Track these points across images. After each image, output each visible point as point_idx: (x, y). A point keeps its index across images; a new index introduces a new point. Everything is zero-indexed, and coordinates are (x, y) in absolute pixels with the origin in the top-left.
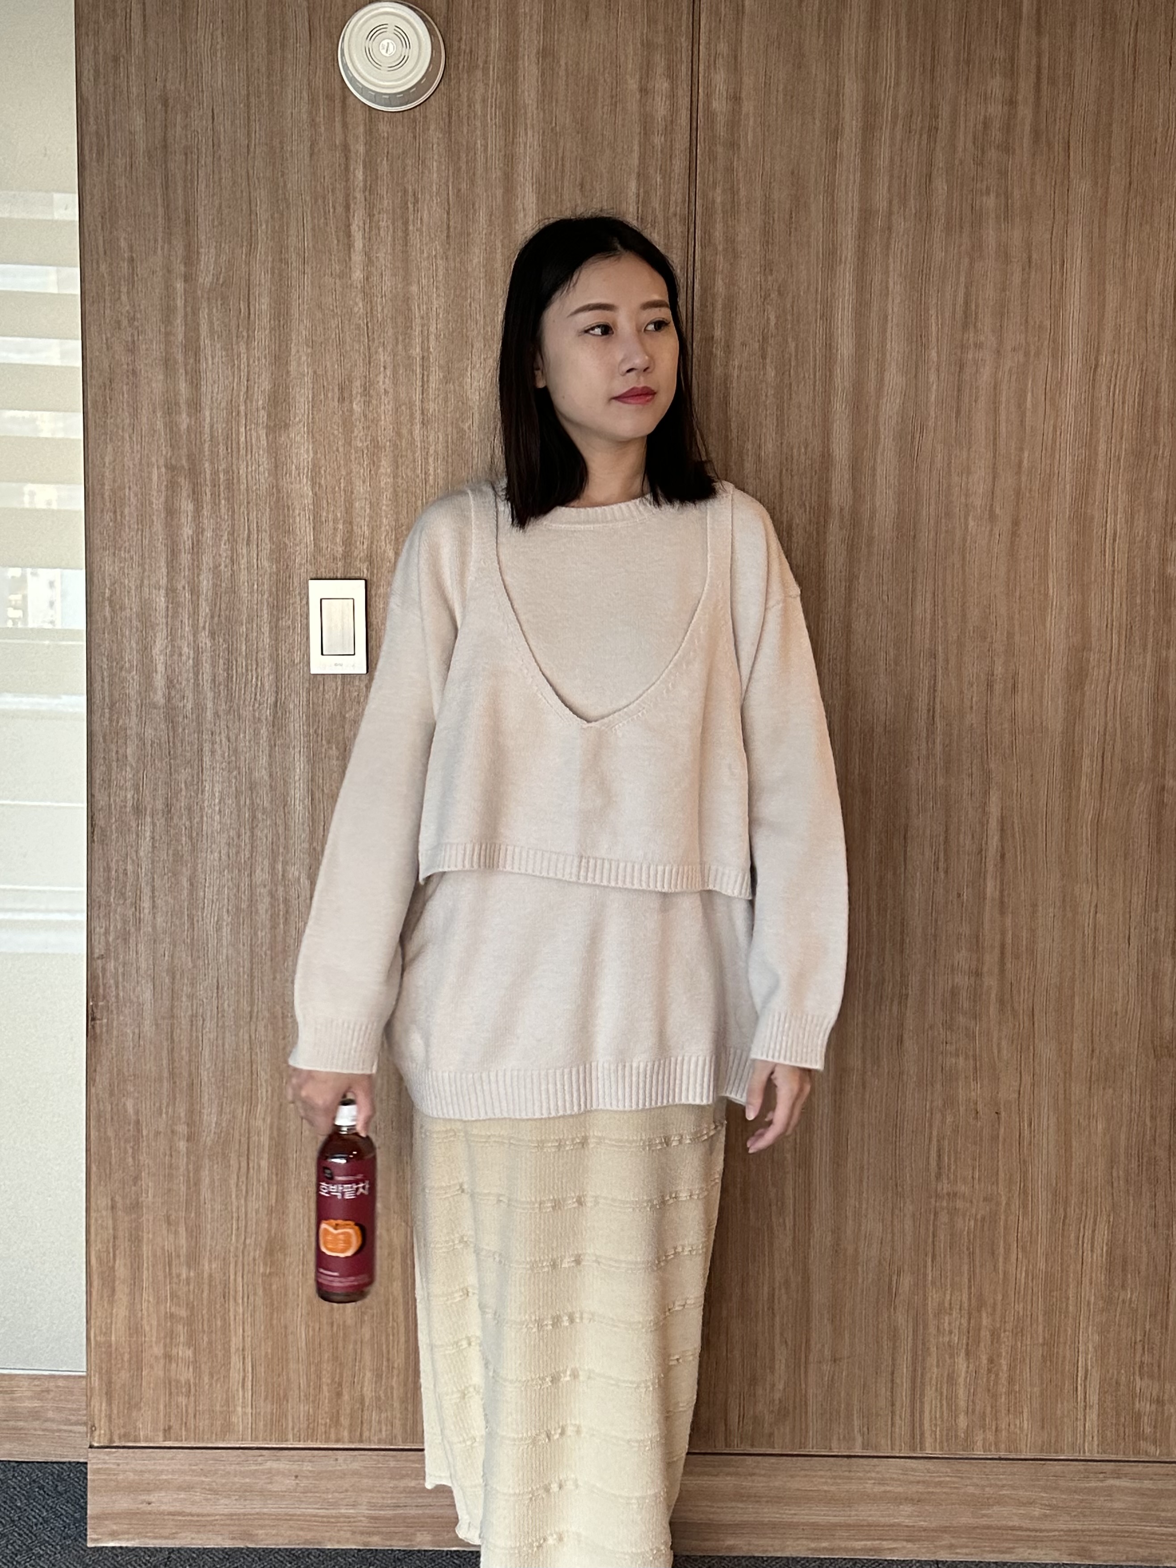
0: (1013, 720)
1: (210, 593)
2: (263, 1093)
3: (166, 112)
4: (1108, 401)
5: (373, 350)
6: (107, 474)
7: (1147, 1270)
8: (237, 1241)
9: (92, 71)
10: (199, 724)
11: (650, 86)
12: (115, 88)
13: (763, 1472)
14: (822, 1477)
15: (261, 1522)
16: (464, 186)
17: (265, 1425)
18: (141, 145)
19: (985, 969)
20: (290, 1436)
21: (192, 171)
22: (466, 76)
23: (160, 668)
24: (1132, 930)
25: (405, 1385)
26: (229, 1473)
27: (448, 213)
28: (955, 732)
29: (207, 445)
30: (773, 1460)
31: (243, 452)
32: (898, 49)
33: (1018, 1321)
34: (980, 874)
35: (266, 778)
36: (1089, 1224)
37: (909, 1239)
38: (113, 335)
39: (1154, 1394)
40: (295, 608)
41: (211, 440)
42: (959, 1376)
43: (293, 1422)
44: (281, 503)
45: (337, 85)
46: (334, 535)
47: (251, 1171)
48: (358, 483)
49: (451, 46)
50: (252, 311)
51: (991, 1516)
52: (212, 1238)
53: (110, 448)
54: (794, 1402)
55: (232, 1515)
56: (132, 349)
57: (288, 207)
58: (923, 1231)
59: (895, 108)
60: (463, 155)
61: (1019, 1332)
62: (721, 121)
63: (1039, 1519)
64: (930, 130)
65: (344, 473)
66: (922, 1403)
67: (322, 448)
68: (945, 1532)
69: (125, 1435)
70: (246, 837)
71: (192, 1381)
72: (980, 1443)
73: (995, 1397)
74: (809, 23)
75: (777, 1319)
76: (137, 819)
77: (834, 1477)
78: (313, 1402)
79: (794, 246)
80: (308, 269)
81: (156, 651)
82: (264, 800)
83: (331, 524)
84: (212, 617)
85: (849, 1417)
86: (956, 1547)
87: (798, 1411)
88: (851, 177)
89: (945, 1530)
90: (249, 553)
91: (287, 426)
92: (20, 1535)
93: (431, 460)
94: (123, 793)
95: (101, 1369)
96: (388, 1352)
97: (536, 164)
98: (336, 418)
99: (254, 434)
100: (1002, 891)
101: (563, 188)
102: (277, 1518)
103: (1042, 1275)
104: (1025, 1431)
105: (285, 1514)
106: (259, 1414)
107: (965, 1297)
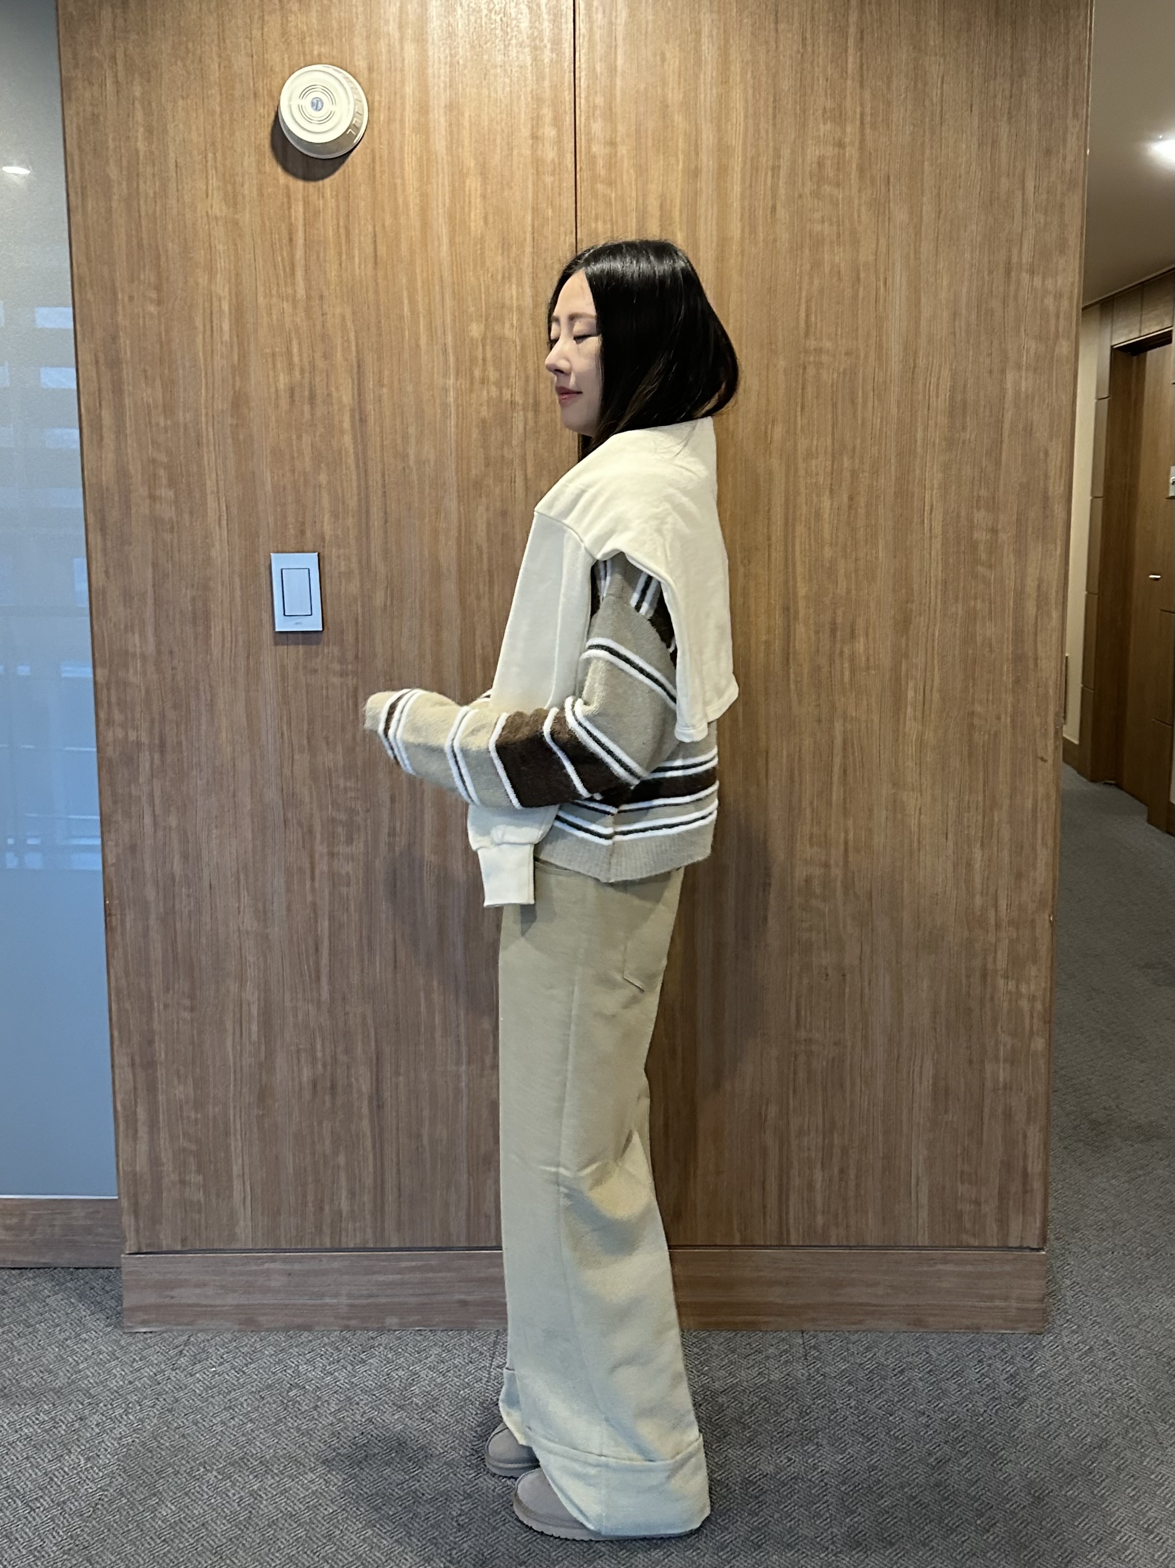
0: (852, 660)
2: (251, 972)
3: (138, 164)
4: (924, 397)
7: (965, 1097)
9: (75, 132)
11: (540, 134)
15: (262, 1311)
16: (387, 221)
17: (263, 1235)
19: (833, 861)
20: (283, 1243)
22: (386, 128)
24: (949, 827)
25: (375, 1201)
26: (235, 1273)
27: (375, 244)
29: (181, 442)
31: (212, 447)
32: (746, 101)
33: (863, 1140)
34: (828, 786)
36: (918, 1062)
37: (774, 1076)
39: (973, 1197)
40: (260, 577)
42: (816, 1183)
43: (285, 1232)
47: (244, 1035)
51: (845, 1296)
52: (214, 1088)
55: (238, 1306)
58: (786, 1070)
59: (744, 150)
61: (863, 1148)
62: (600, 163)
63: (883, 1297)
64: (774, 169)
66: (788, 1207)
68: (808, 1306)
69: (150, 1243)
71: (203, 1201)
72: (834, 1235)
73: (845, 1199)
77: (718, 1265)
78: (301, 1215)
84: (192, 585)
85: (730, 1218)
86: (816, 1318)
88: (710, 209)
90: (220, 531)
94: (125, 731)
95: (129, 1193)
96: (360, 1176)
97: (447, 201)
100: (845, 799)
101: (470, 220)
102: (275, 1307)
103: (881, 1103)
104: (870, 1227)
105: (281, 1304)
106: (258, 1225)
107: (820, 1121)
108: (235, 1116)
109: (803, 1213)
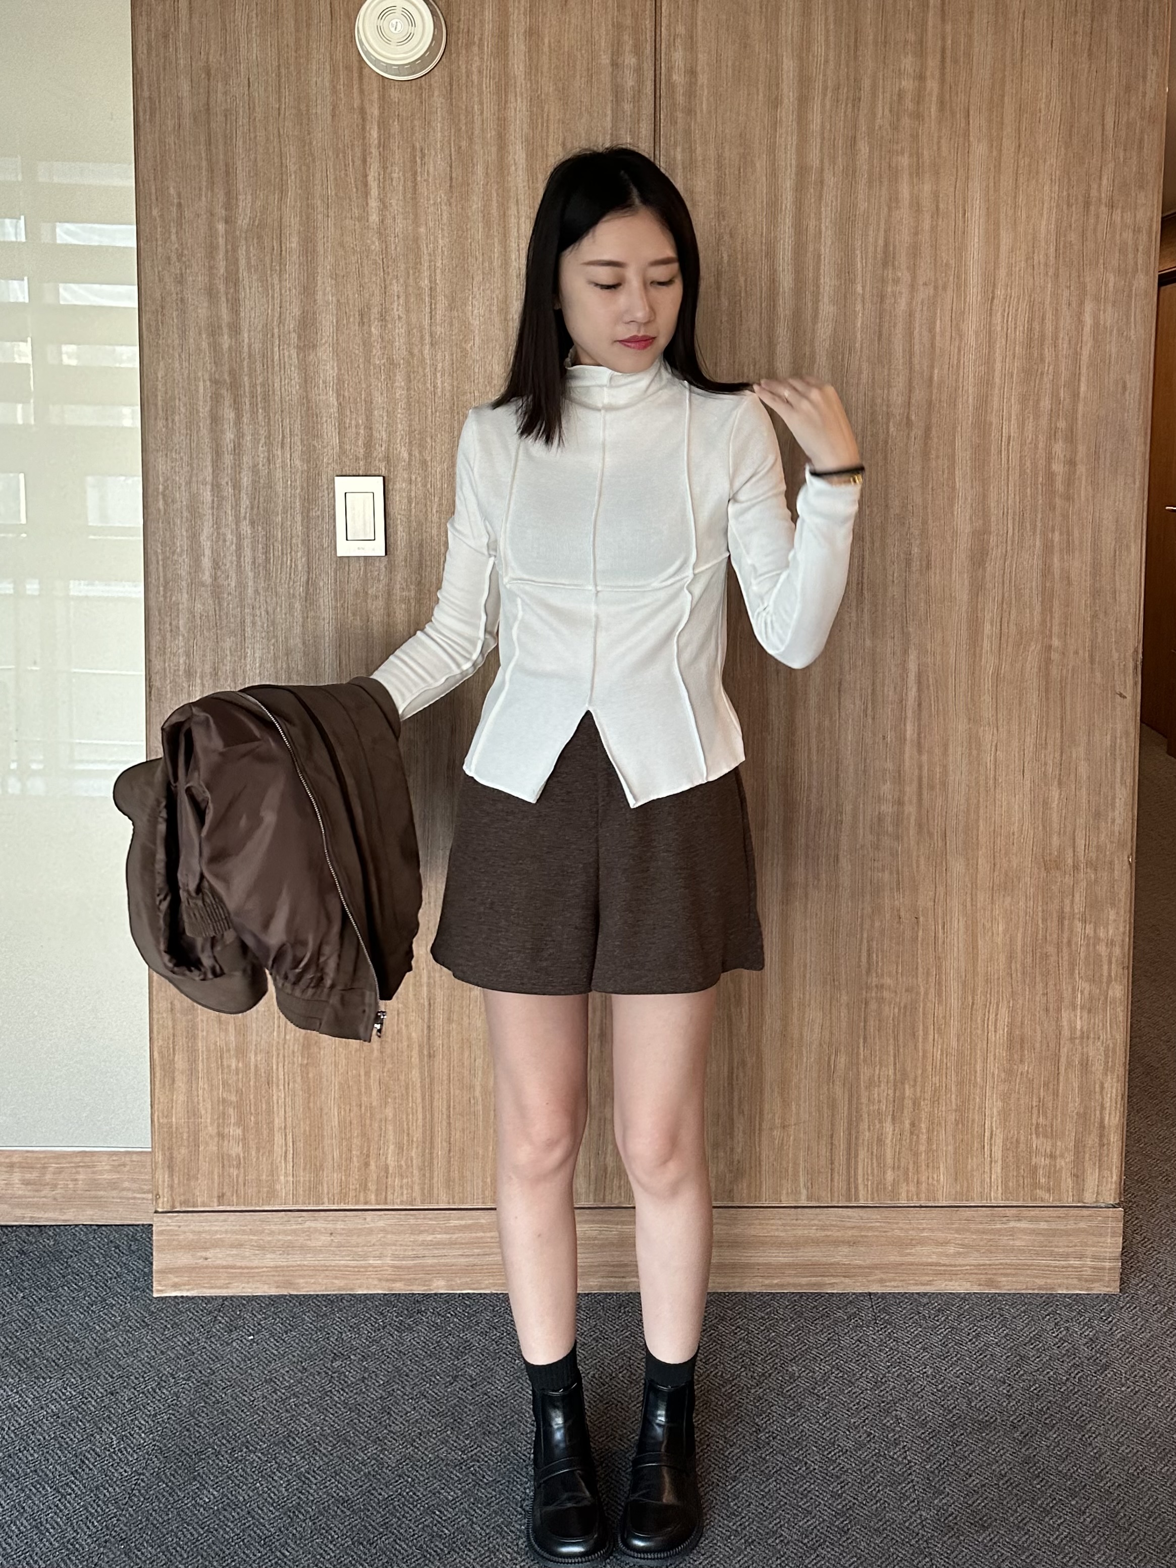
0: (928, 591)
1: (250, 489)
3: (209, 80)
4: (1002, 327)
5: (388, 282)
6: (160, 387)
7: (1041, 1046)
9: (145, 46)
10: (242, 600)
11: (620, 61)
12: (165, 58)
14: (772, 1225)
15: (301, 1273)
16: (464, 144)
17: (304, 1191)
18: (187, 108)
19: (906, 798)
20: (326, 1200)
21: (231, 130)
22: (464, 52)
23: (208, 552)
24: (1026, 765)
25: (423, 1155)
26: (273, 1232)
27: (451, 167)
28: (880, 601)
29: (245, 363)
30: (733, 1211)
31: (277, 368)
32: (827, 31)
33: (935, 1091)
34: (902, 719)
35: (300, 645)
36: (993, 1010)
37: (844, 1024)
38: (163, 269)
39: (1048, 1150)
40: (323, 502)
41: (249, 357)
42: (886, 1138)
43: (328, 1188)
44: (310, 412)
45: (355, 58)
46: (357, 439)
48: (376, 394)
49: (452, 25)
50: (284, 248)
51: (914, 1255)
52: (257, 1035)
53: (161, 363)
54: (750, 1162)
55: (276, 1267)
56: (180, 280)
57: (314, 161)
58: (856, 1018)
59: (825, 81)
60: (463, 117)
61: (935, 1101)
62: (680, 90)
63: (953, 1256)
64: (854, 100)
65: (364, 386)
66: (856, 1162)
67: (345, 365)
68: (877, 1268)
69: (184, 1202)
71: (242, 1155)
72: (904, 1195)
73: (916, 1154)
74: (753, 9)
75: (736, 1094)
76: (188, 681)
77: (783, 1225)
78: (345, 1171)
79: (742, 196)
80: (331, 214)
81: (203, 537)
83: (354, 429)
84: (252, 508)
85: (796, 1174)
86: (885, 1281)
87: (753, 1169)
88: (790, 139)
89: (875, 1267)
90: (283, 454)
91: (314, 346)
92: (97, 1288)
93: (439, 375)
94: (176, 659)
95: (164, 1146)
96: (408, 1129)
97: (525, 126)
98: (358, 340)
99: (287, 354)
100: (919, 734)
101: (548, 145)
102: (315, 1269)
103: (954, 1052)
104: (942, 1183)
105: (322, 1266)
106: (299, 1182)
107: (891, 1072)
108: (278, 1065)
109: (873, 1169)
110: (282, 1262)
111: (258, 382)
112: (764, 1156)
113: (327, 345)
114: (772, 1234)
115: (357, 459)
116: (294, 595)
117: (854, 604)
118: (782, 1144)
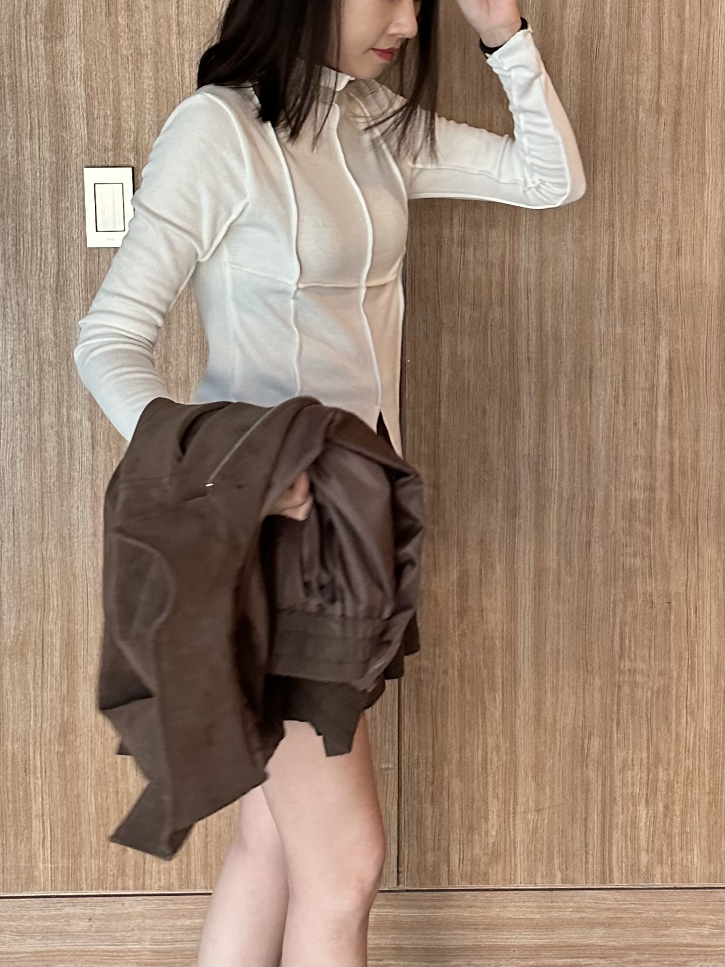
0: (678, 278)
2: (54, 602)
8: (35, 725)
13: (480, 904)
17: (62, 878)
19: (658, 485)
20: (84, 886)
26: (33, 918)
28: (631, 289)
30: (488, 894)
31: (24, 60)
33: (688, 774)
34: (653, 406)
35: (51, 336)
37: (598, 708)
40: (73, 193)
42: (640, 820)
43: (86, 874)
44: (58, 103)
46: (105, 131)
47: (46, 667)
48: (124, 85)
51: (669, 936)
52: (13, 723)
54: (505, 846)
58: (609, 702)
61: (689, 783)
63: (708, 937)
65: (112, 77)
66: (611, 844)
67: (92, 56)
70: (35, 386)
72: (658, 876)
73: (670, 836)
75: (490, 777)
77: (539, 907)
78: (103, 857)
82: (50, 354)
83: (102, 120)
85: (550, 857)
87: (508, 853)
89: (630, 948)
90: (31, 145)
91: (61, 37)
93: (186, 65)
98: (105, 30)
99: (33, 44)
100: (670, 420)
102: (75, 953)
103: (707, 736)
104: (695, 866)
105: (81, 951)
106: (58, 868)
107: (645, 755)
108: (34, 753)
109: (627, 851)
110: (41, 947)
111: (5, 73)
112: (518, 840)
113: (74, 36)
114: (528, 916)
115: (106, 150)
116: (44, 286)
117: (605, 291)
118: (536, 827)
